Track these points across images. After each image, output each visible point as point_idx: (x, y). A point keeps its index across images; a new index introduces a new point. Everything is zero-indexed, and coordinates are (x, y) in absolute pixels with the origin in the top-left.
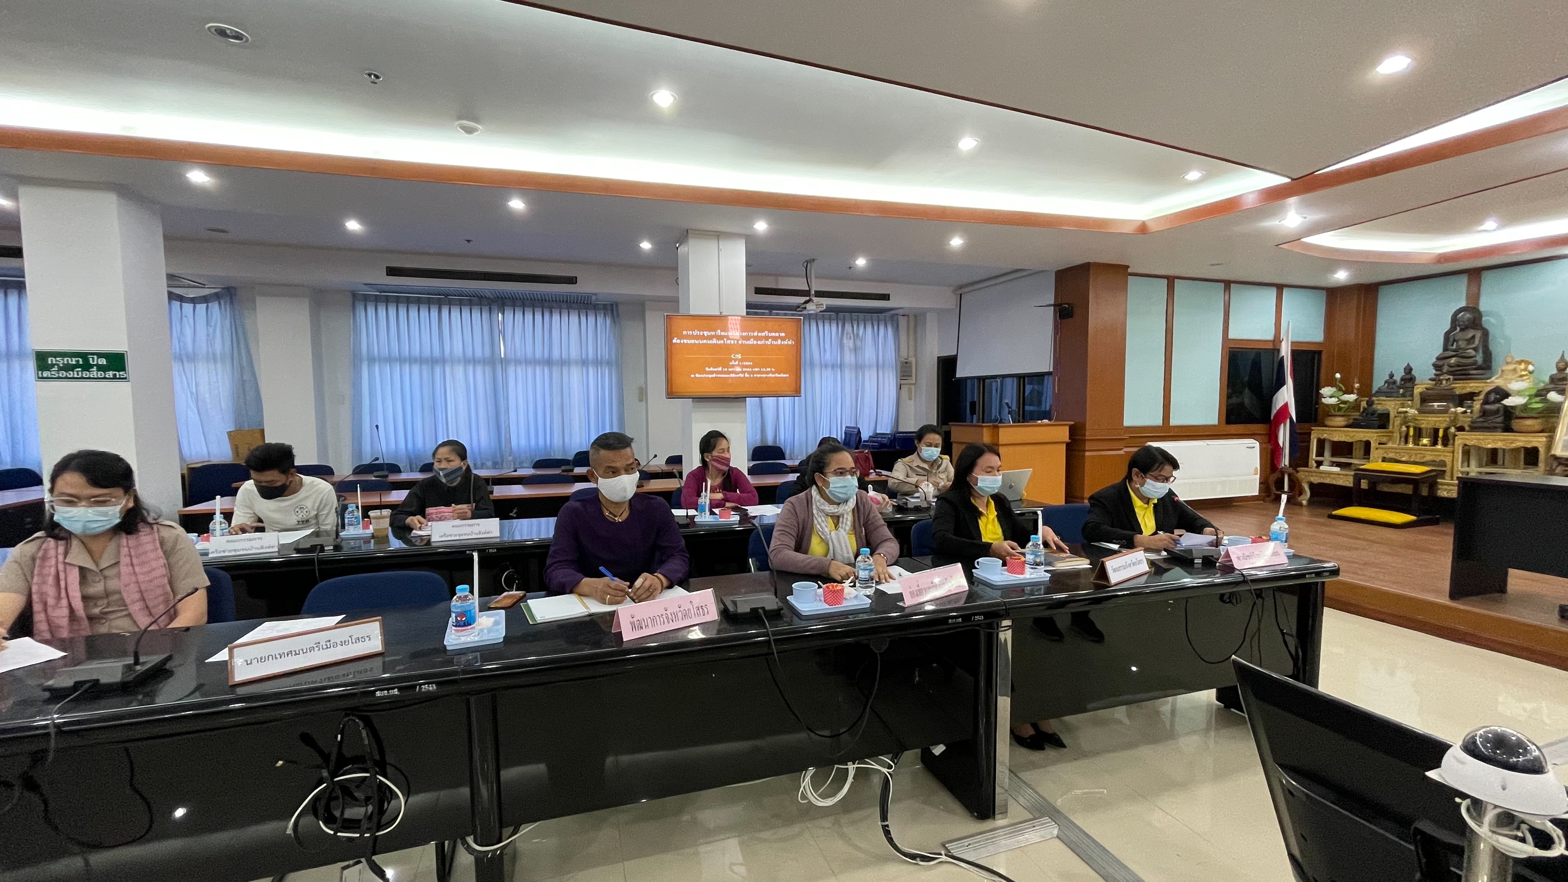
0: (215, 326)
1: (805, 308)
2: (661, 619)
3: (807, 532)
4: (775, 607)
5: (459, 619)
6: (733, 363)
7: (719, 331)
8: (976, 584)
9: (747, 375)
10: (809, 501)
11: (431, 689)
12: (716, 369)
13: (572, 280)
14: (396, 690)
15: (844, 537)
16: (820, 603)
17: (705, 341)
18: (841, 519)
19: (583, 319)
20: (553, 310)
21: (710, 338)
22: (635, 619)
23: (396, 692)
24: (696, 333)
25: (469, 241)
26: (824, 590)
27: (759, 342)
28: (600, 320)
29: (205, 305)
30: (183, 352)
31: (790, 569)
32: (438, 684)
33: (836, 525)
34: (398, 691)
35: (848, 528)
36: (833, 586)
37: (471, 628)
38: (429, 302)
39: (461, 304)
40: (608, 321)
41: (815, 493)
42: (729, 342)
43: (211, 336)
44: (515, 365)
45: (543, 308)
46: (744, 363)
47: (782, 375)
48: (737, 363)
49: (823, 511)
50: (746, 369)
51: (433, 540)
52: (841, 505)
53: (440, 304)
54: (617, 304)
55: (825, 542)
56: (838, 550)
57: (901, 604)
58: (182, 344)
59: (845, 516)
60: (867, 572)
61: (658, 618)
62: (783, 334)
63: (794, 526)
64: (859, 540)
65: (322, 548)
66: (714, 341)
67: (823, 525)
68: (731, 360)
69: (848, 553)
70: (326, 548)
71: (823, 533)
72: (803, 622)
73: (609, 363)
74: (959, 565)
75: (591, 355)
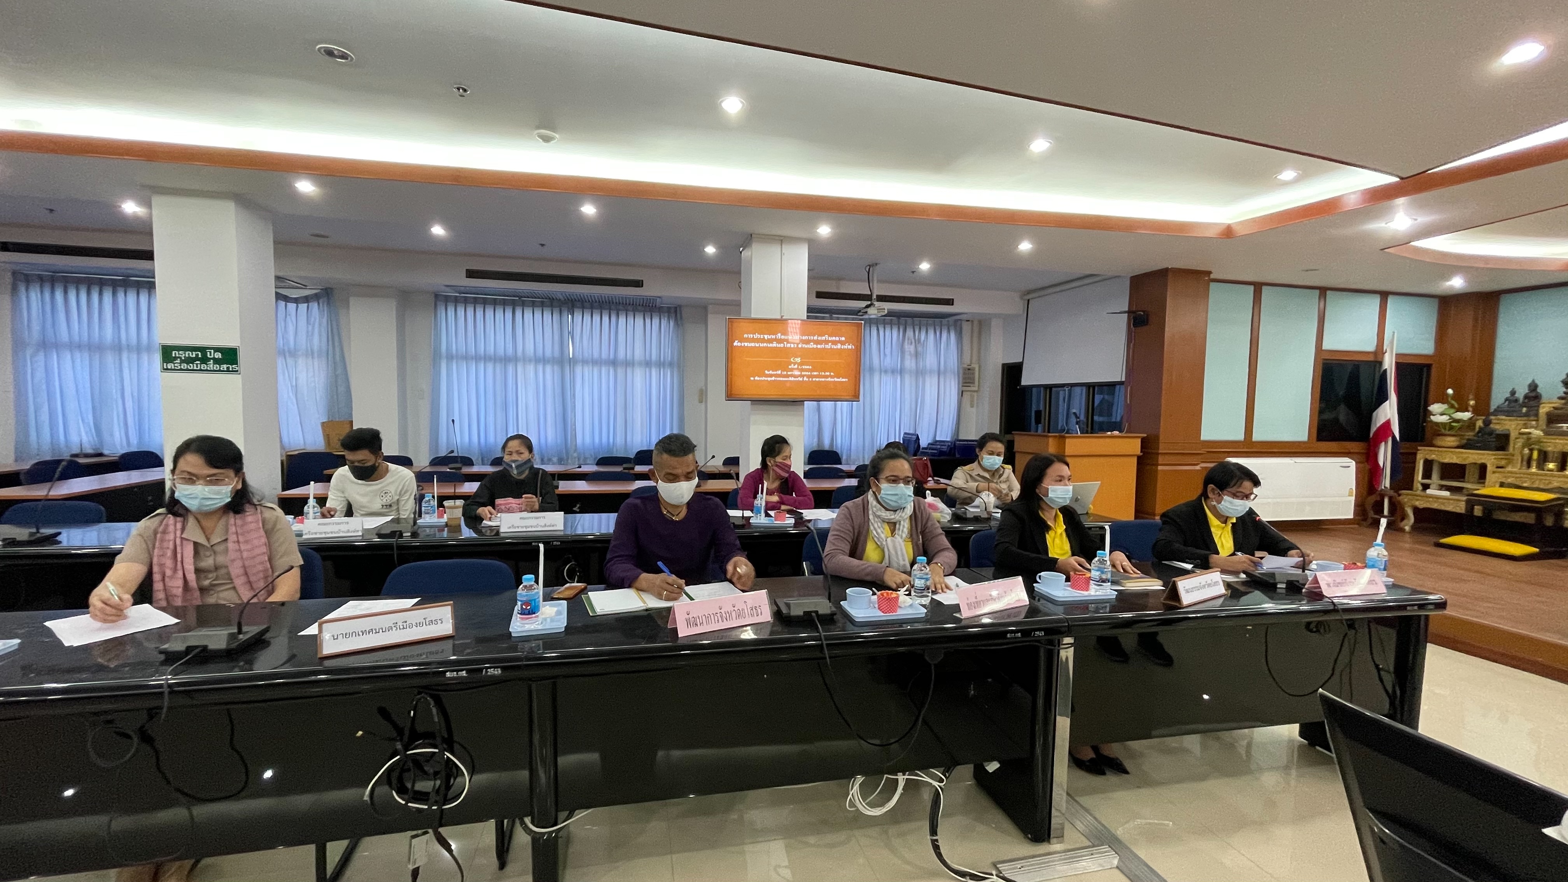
0: (314, 324)
1: (866, 312)
2: (716, 617)
3: (862, 538)
4: (828, 612)
5: (524, 607)
6: (792, 366)
7: (779, 334)
8: (1037, 598)
9: (805, 379)
10: (865, 507)
11: (496, 672)
12: (775, 373)
13: (638, 284)
14: (464, 672)
15: (900, 545)
16: (875, 610)
17: (765, 345)
18: (897, 526)
19: (648, 321)
20: (620, 312)
21: (770, 341)
22: (690, 615)
23: (464, 673)
24: (757, 336)
25: (542, 245)
26: (878, 597)
27: (819, 346)
28: (664, 322)
29: (306, 304)
30: (286, 348)
31: (843, 574)
32: (503, 668)
33: (893, 531)
34: (466, 673)
35: (904, 536)
36: (887, 593)
37: (535, 617)
38: (504, 303)
39: (533, 305)
40: (672, 323)
41: (872, 499)
42: (789, 345)
43: (310, 333)
44: (583, 365)
45: (610, 309)
46: (804, 367)
47: (841, 380)
48: (796, 366)
49: (879, 517)
50: (805, 373)
51: (502, 530)
52: (898, 512)
53: (514, 305)
54: (680, 306)
55: (881, 548)
56: (894, 558)
57: (958, 615)
58: (285, 340)
59: (902, 522)
60: (923, 581)
61: (712, 616)
62: (843, 339)
63: (849, 531)
64: (915, 547)
65: (401, 536)
66: (775, 345)
67: (879, 531)
68: (790, 363)
69: (904, 560)
70: (404, 535)
71: (879, 540)
72: (856, 628)
73: (671, 365)
74: (1020, 578)
75: (654, 357)
